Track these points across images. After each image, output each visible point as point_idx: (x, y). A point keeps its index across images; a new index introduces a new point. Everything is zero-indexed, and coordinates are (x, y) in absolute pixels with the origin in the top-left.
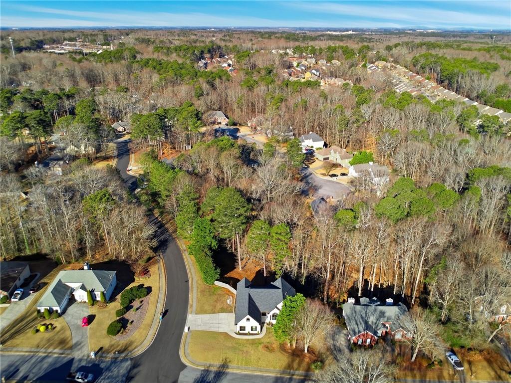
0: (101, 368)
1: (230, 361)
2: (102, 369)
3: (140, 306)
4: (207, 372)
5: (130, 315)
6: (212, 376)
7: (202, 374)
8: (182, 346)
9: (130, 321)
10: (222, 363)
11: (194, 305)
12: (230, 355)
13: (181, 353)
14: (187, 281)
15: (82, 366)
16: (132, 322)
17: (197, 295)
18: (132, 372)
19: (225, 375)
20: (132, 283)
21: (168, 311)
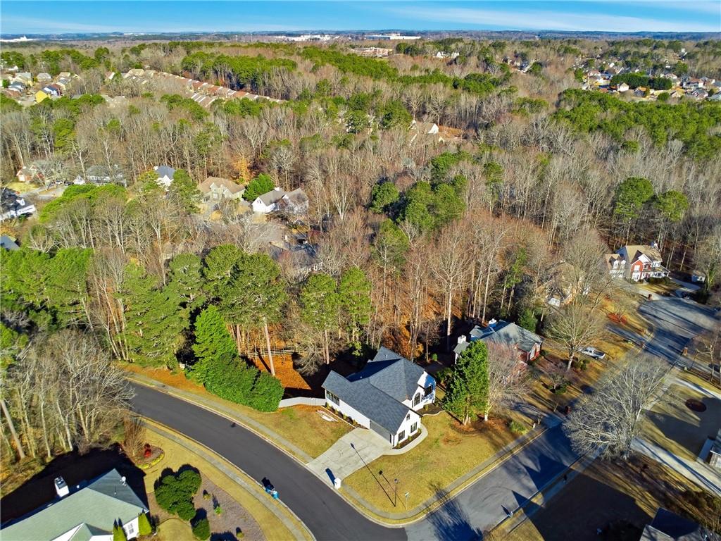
1: (439, 484)
3: (214, 501)
4: (432, 516)
7: (434, 523)
8: (359, 509)
10: (435, 493)
11: (294, 448)
12: (429, 476)
13: (374, 519)
14: (234, 425)
16: (238, 530)
17: (278, 433)
19: (457, 504)
20: (145, 478)
21: (268, 480)
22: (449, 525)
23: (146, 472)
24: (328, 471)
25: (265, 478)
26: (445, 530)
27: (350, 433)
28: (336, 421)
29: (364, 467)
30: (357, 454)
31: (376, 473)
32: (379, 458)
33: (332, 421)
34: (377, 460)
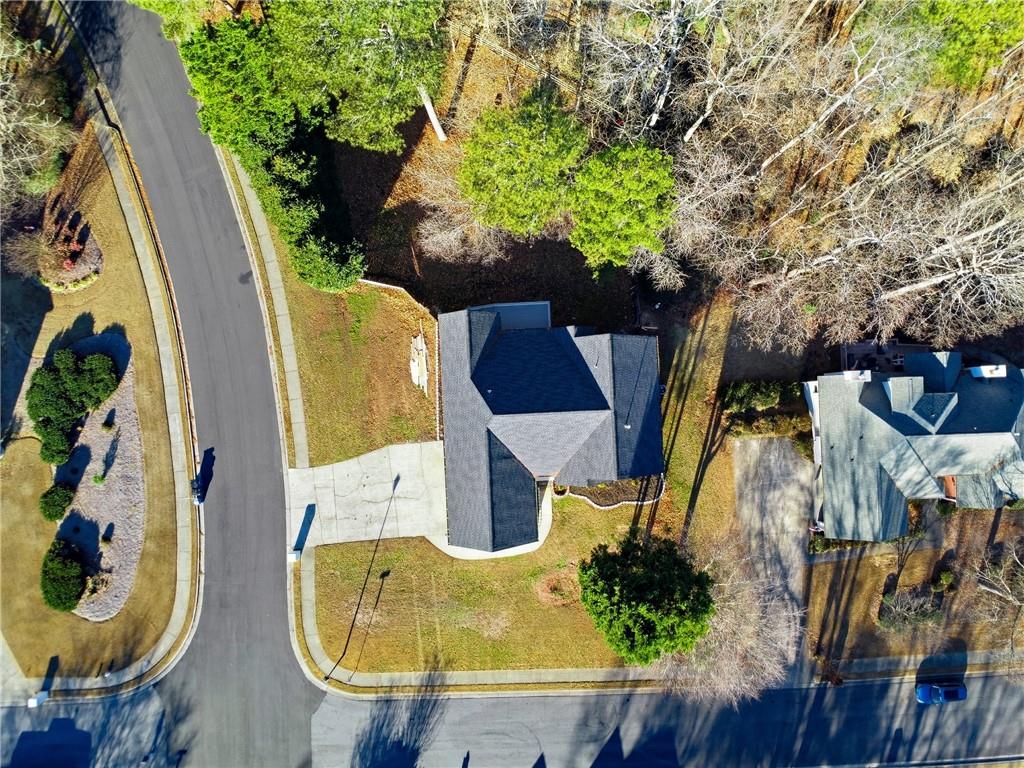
0: (82, 732)
2: (87, 736)
3: (114, 446)
5: (91, 500)
6: (403, 717)
7: (374, 717)
9: (102, 531)
15: (23, 733)
16: (111, 530)
18: (174, 735)
19: (440, 711)
20: (48, 314)
21: (214, 458)
22: (392, 735)
23: (56, 302)
24: (311, 510)
25: (212, 449)
26: (377, 737)
27: (417, 446)
28: (426, 391)
29: (371, 541)
30: (387, 503)
31: (378, 569)
32: (413, 538)
33: (419, 386)
34: (406, 540)
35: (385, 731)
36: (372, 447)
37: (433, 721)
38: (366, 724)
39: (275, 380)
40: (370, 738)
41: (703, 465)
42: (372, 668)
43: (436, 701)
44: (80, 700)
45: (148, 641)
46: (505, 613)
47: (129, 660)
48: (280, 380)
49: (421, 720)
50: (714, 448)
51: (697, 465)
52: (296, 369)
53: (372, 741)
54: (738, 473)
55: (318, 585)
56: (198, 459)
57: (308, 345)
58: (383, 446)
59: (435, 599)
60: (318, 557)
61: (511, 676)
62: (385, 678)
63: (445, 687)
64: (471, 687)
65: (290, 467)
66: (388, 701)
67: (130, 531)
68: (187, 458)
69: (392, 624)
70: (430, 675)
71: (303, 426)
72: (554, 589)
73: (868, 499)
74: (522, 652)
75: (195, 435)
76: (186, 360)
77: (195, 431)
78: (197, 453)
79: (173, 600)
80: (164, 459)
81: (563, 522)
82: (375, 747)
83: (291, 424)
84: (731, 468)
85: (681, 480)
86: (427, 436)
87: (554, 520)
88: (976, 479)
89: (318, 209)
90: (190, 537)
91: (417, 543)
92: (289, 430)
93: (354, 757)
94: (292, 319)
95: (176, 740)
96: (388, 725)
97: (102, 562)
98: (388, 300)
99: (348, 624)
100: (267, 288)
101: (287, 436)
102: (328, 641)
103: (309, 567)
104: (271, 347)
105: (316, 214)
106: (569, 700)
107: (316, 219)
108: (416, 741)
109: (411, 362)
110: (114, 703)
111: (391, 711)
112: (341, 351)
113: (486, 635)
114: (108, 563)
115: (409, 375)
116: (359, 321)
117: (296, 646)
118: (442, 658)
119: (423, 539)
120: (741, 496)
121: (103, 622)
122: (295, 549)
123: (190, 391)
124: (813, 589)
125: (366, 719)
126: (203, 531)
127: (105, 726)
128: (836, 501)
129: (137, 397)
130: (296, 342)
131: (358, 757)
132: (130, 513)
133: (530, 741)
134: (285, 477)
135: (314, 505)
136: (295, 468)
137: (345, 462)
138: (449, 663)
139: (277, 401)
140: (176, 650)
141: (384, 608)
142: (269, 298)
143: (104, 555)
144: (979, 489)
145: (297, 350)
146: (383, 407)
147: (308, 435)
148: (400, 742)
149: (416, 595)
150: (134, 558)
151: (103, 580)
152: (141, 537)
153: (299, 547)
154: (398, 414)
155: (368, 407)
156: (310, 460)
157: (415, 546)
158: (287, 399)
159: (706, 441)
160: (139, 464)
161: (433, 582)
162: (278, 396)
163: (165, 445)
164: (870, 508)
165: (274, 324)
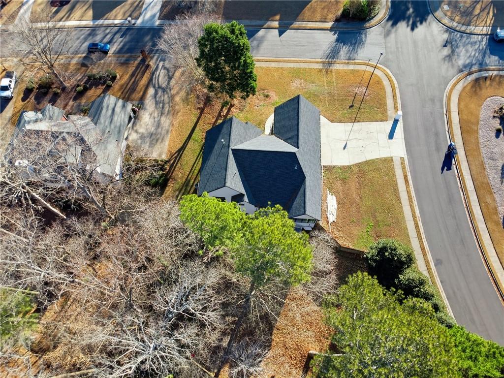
0: (495, 55)
6: (343, 53)
9: (502, 135)
18: (450, 52)
19: (325, 55)
22: (348, 47)
26: (354, 46)
27: (334, 164)
28: (328, 192)
29: (358, 122)
30: (350, 138)
31: (355, 110)
32: (337, 122)
33: (332, 195)
34: (340, 122)
35: (351, 48)
36: (358, 165)
37: (329, 51)
38: (360, 51)
39: (415, 202)
40: (358, 46)
41: (183, 148)
42: (358, 71)
43: (327, 58)
44: (498, 67)
45: (469, 87)
46: (293, 88)
47: (477, 80)
48: (412, 202)
49: (334, 52)
50: (176, 155)
51: (186, 149)
52: (403, 207)
53: (357, 45)
54: (167, 143)
55: (385, 104)
56: (454, 166)
57: (397, 219)
58: (353, 165)
59: (327, 96)
60: (386, 116)
61: (291, 65)
62: (351, 67)
63: (323, 63)
64: (311, 62)
65: (403, 158)
66: (349, 59)
67: (486, 134)
68: (460, 167)
69: (348, 87)
70: (330, 67)
71: (397, 177)
72: (267, 96)
73: (107, 110)
74: (286, 73)
75: (458, 179)
76: (469, 219)
77: (458, 181)
78: (455, 169)
79: (459, 104)
80: (473, 168)
81: (260, 124)
82: (356, 43)
83: (405, 179)
84: (169, 145)
85: (196, 143)
86: (328, 169)
87: (264, 124)
88: (51, 118)
89: (399, 281)
90: (454, 130)
91: (335, 120)
92: (405, 177)
93: (365, 41)
94: (408, 235)
95: (448, 50)
96: (349, 51)
97: (499, 121)
98: (350, 244)
99: (369, 88)
100: (425, 255)
101: (406, 173)
102: (379, 82)
103: (391, 112)
104: (419, 221)
105: (401, 277)
106: (265, 55)
107: (401, 274)
108: (337, 44)
109: (336, 208)
110: (481, 64)
111: (348, 55)
112: (377, 215)
113: (302, 80)
114: (496, 120)
115: (337, 201)
116: (367, 232)
117: (395, 82)
118: (324, 72)
119: (332, 121)
120: (168, 132)
121: (494, 96)
122: (398, 120)
123: (464, 201)
124: (143, 89)
125: (360, 53)
126: (447, 133)
127: (484, 56)
128: (123, 115)
129: (494, 200)
130: (405, 221)
131: (363, 40)
132: (488, 143)
133: (285, 42)
134: (406, 153)
135: (389, 139)
136: (401, 158)
137: (374, 158)
138: (321, 71)
139: (413, 191)
140: (454, 83)
141: (352, 93)
142: (423, 249)
143: (499, 124)
144: (51, 114)
145: (404, 217)
146: (353, 185)
147: (394, 172)
148: (344, 45)
149: (336, 98)
150: (482, 123)
151: (497, 113)
152: (480, 132)
153: (396, 121)
154: (344, 181)
155: (361, 186)
156: (392, 161)
157: (336, 118)
158: (407, 191)
159: (179, 160)
160: (487, 166)
161: (327, 103)
162: (413, 194)
163: (474, 175)
164: (108, 107)
165: (419, 233)
